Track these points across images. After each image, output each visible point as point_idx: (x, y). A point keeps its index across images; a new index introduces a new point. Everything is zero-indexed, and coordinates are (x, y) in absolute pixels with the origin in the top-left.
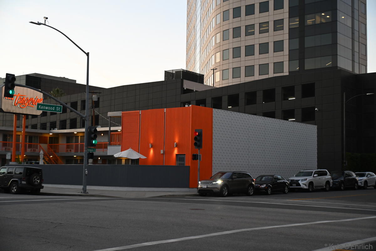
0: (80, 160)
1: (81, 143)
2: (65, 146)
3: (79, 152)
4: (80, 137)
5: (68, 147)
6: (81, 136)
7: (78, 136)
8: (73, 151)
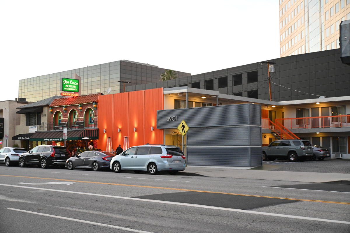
0: (323, 137)
1: (323, 117)
2: (295, 121)
3: (320, 127)
4: (320, 109)
5: (299, 122)
6: (322, 108)
7: (318, 108)
8: (309, 126)
